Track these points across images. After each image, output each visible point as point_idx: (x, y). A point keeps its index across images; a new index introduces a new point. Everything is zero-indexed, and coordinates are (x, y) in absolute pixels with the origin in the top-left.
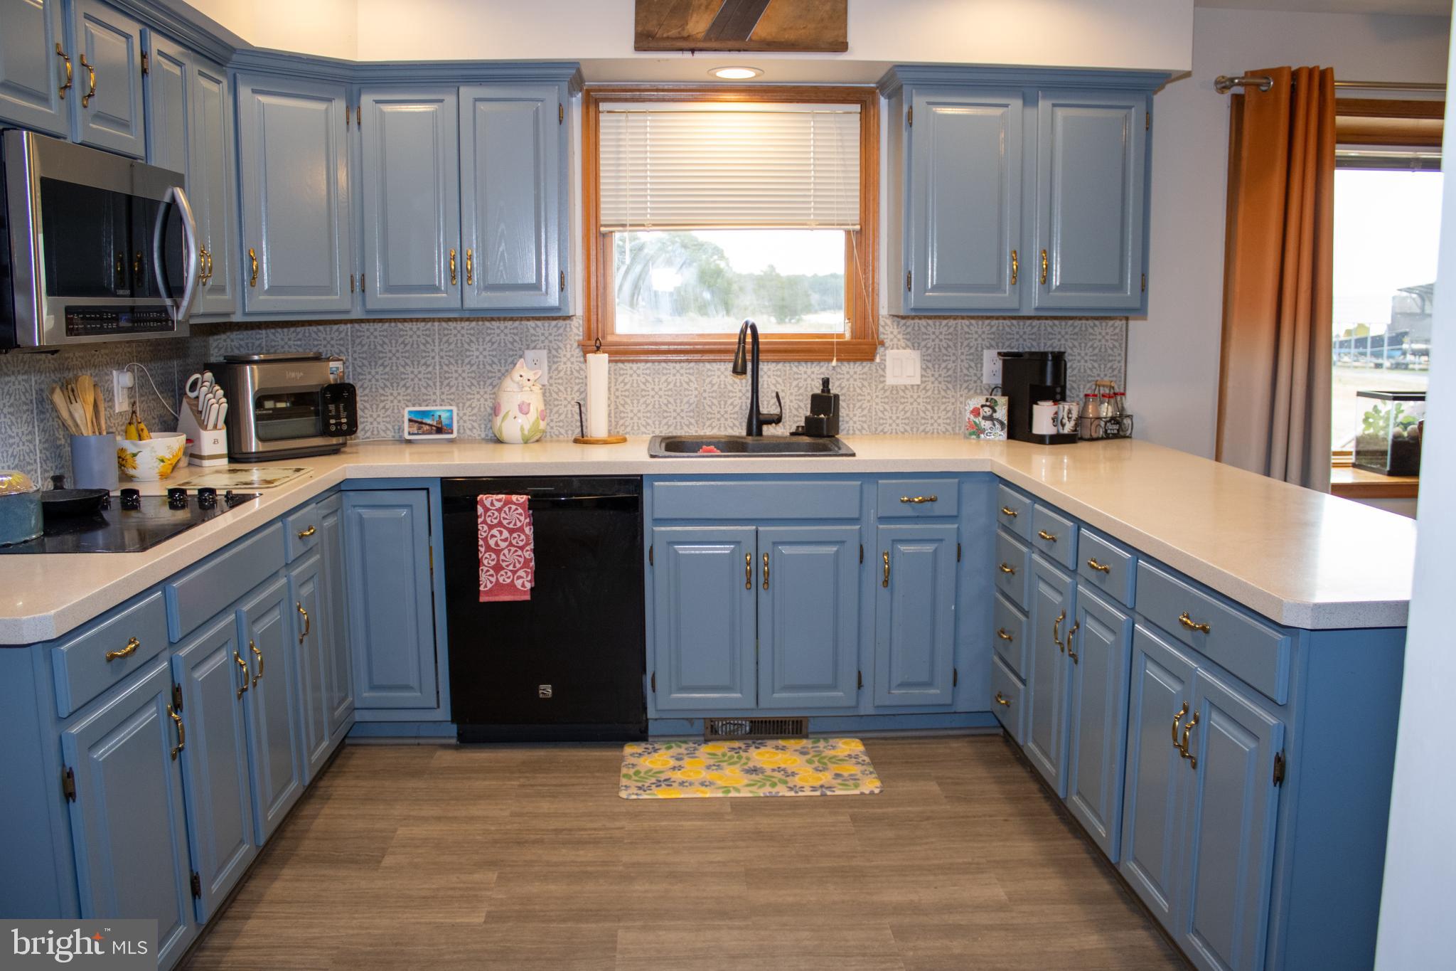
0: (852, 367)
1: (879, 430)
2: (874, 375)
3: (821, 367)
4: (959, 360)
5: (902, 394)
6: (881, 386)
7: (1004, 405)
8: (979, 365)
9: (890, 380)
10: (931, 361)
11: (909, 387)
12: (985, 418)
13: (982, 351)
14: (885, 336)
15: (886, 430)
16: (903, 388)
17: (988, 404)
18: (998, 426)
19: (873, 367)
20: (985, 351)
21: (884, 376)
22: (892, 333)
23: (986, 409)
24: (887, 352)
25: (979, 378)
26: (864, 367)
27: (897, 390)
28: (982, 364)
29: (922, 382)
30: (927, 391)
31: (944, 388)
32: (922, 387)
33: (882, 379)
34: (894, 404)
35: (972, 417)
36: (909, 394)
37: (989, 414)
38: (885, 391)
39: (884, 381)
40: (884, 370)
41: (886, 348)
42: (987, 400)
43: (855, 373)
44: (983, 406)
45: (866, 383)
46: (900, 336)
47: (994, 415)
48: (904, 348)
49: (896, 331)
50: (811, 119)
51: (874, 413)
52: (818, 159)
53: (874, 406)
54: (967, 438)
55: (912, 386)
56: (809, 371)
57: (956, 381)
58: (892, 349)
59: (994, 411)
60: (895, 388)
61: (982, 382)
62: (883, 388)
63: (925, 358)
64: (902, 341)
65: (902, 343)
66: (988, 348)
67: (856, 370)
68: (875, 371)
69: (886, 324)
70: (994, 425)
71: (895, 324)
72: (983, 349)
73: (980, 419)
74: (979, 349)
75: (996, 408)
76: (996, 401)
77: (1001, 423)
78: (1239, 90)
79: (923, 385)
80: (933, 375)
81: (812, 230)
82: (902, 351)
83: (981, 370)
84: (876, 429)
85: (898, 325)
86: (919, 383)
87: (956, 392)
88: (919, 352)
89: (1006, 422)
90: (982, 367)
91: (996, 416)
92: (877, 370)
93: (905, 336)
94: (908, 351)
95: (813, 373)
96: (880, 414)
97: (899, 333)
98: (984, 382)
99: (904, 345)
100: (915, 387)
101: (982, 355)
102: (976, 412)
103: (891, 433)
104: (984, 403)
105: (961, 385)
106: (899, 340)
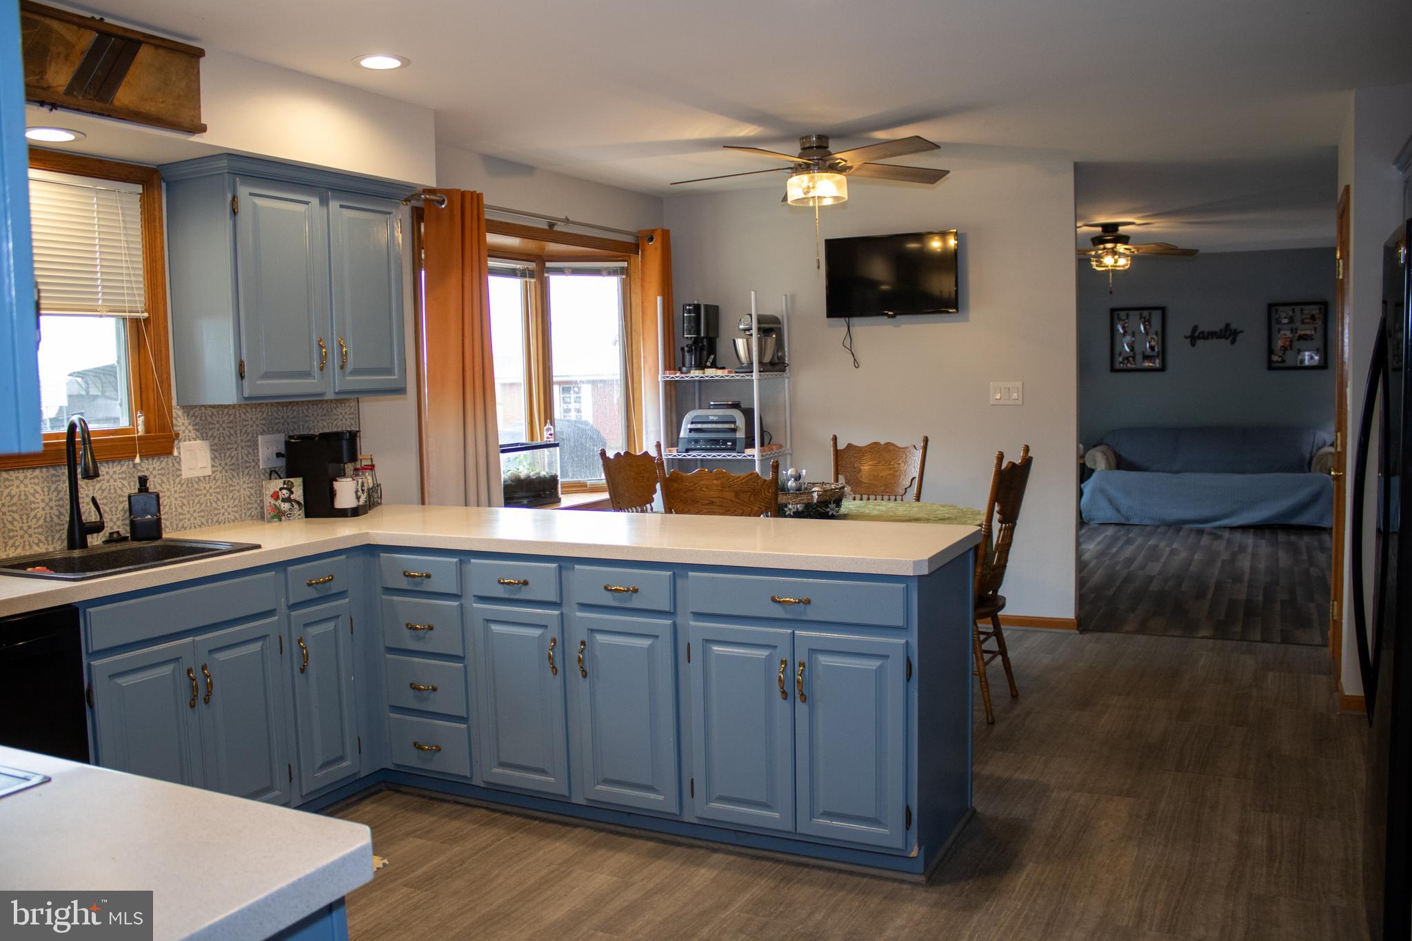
0: (151, 462)
1: (180, 525)
2: (171, 469)
3: (122, 466)
4: (240, 448)
5: (196, 486)
6: (178, 480)
7: (299, 485)
8: (256, 451)
9: (186, 473)
10: (218, 451)
11: (202, 479)
12: (284, 500)
13: (257, 436)
14: (178, 428)
15: (185, 525)
16: (197, 480)
17: (285, 486)
18: (296, 506)
19: (170, 461)
20: (260, 437)
21: (180, 470)
22: (183, 424)
23: (284, 492)
24: (181, 444)
25: (257, 464)
26: (161, 462)
27: (192, 483)
28: (258, 449)
29: (213, 472)
30: (217, 481)
31: (230, 476)
32: (212, 478)
33: (178, 473)
34: (191, 497)
35: (273, 502)
36: (202, 485)
37: (287, 495)
38: (182, 485)
39: (180, 475)
40: (179, 463)
41: (180, 441)
42: (284, 483)
43: (154, 469)
44: (281, 489)
45: (165, 479)
46: (190, 428)
47: (292, 496)
48: (195, 440)
49: (187, 422)
50: (94, 195)
51: (174, 509)
52: (103, 239)
53: (174, 501)
54: (270, 522)
55: (204, 477)
56: (111, 472)
57: (238, 469)
58: (185, 441)
59: (292, 492)
60: (189, 480)
61: (259, 467)
62: (180, 483)
63: (213, 448)
64: (192, 432)
65: (193, 434)
66: (262, 434)
67: (155, 465)
68: (171, 464)
69: (178, 416)
70: (293, 506)
71: (185, 415)
72: (257, 434)
73: (280, 501)
74: (255, 435)
75: (293, 489)
76: (292, 483)
77: (298, 503)
78: (419, 204)
79: (214, 475)
80: (220, 465)
81: (101, 316)
82: (193, 442)
83: (258, 456)
84: (177, 525)
85: (188, 416)
86: (210, 473)
87: (239, 479)
88: (208, 442)
89: (302, 502)
90: (258, 452)
91: (293, 497)
92: (173, 463)
93: (194, 427)
94: (199, 442)
95: (115, 472)
96: (180, 510)
97: (189, 424)
98: (261, 467)
99: (194, 436)
100: (207, 478)
101: (257, 441)
102: (275, 496)
103: (191, 528)
104: (282, 486)
105: (243, 472)
106: (190, 431)
